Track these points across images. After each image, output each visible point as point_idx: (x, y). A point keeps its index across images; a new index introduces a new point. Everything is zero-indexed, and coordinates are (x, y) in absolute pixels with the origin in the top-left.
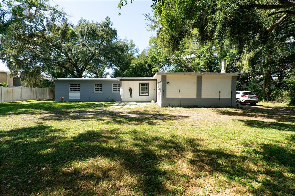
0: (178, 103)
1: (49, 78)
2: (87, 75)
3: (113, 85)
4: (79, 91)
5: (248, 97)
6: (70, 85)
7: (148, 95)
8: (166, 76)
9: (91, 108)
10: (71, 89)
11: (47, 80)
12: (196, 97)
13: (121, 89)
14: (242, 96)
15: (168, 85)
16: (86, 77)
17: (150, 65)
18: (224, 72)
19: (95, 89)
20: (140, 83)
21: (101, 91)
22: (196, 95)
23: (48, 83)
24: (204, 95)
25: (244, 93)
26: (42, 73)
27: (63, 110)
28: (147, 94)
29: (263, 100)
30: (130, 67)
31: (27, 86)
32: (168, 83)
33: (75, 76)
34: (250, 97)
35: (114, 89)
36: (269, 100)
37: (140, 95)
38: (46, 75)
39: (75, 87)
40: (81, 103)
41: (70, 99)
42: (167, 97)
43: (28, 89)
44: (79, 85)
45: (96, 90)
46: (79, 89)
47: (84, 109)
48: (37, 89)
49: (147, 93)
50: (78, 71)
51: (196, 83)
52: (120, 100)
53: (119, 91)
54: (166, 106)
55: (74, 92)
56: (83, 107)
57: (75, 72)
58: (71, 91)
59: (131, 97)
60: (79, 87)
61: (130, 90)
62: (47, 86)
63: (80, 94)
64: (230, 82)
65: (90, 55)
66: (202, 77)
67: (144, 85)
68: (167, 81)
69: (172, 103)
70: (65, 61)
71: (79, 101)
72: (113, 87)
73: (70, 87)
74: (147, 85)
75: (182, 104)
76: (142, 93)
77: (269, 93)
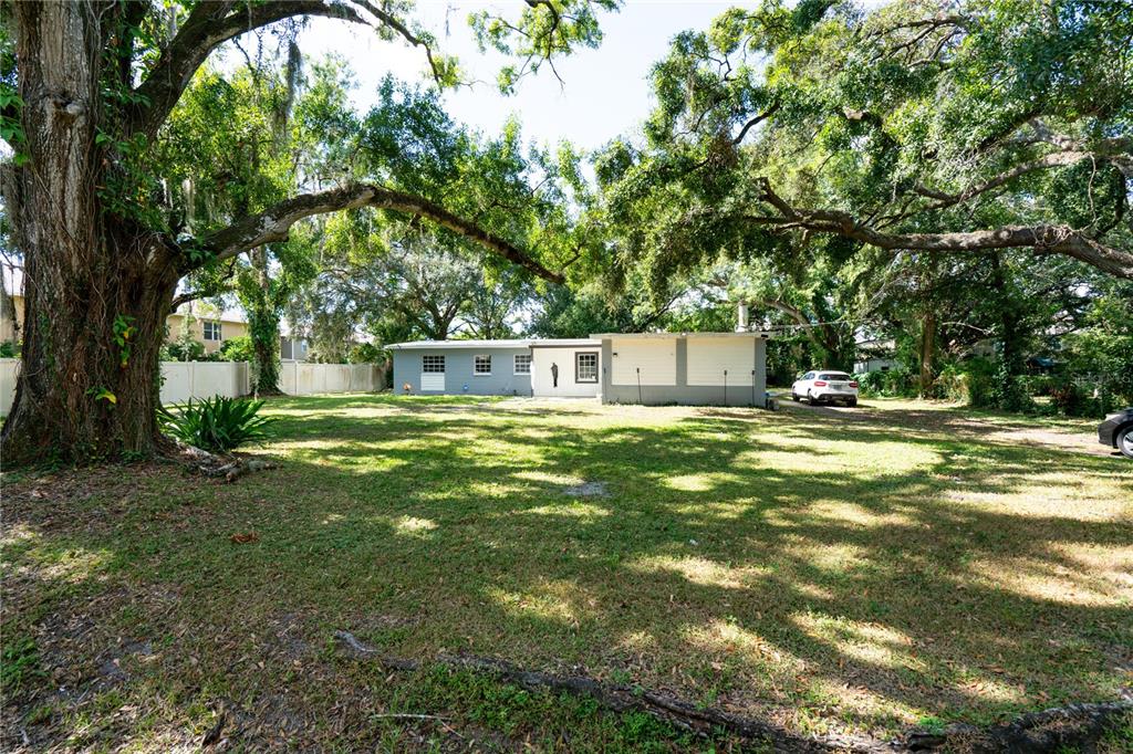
0: (636, 396)
2: (461, 329)
3: (517, 357)
4: (443, 371)
5: (830, 385)
6: (425, 357)
7: (597, 382)
8: (610, 341)
9: (464, 403)
10: (425, 366)
12: (674, 384)
13: (532, 368)
14: (817, 384)
15: (614, 359)
16: (458, 333)
18: (743, 330)
19: (478, 366)
20: (577, 354)
21: (488, 371)
22: (675, 380)
23: (370, 353)
24: (692, 380)
25: (826, 377)
28: (594, 379)
32: (615, 354)
33: (431, 335)
34: (837, 387)
35: (517, 366)
36: (934, 397)
37: (577, 382)
39: (434, 362)
40: (446, 397)
41: (423, 389)
42: (613, 383)
43: (337, 367)
44: (442, 357)
45: (478, 370)
46: (443, 366)
48: (351, 366)
49: (593, 377)
50: (437, 318)
51: (675, 355)
52: (531, 393)
53: (528, 371)
54: (612, 403)
55: (431, 373)
56: (452, 402)
57: (431, 324)
58: (426, 371)
59: (555, 385)
60: (442, 362)
61: (555, 369)
62: (368, 360)
63: (444, 379)
64: (750, 352)
65: (468, 280)
67: (587, 358)
68: (614, 351)
69: (625, 396)
70: (409, 296)
71: (442, 392)
72: (517, 361)
73: (425, 362)
74: (593, 358)
75: (644, 399)
76: (582, 376)
77: (933, 377)
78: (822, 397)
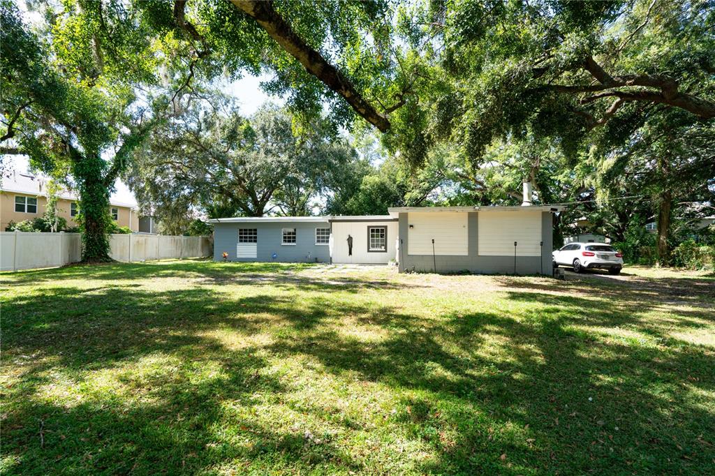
0: (430, 265)
1: (204, 218)
2: (274, 211)
3: (318, 230)
4: (255, 241)
5: (598, 256)
6: (240, 230)
7: (386, 251)
8: (407, 214)
9: (272, 271)
10: (241, 237)
11: (199, 221)
12: (466, 254)
13: (331, 239)
14: (585, 254)
15: (410, 231)
16: (272, 214)
17: (403, 186)
18: (528, 204)
19: (285, 238)
20: (369, 227)
21: (294, 241)
22: (467, 250)
23: (200, 228)
24: (483, 251)
25: (590, 248)
26: (190, 208)
27: (227, 273)
28: (383, 249)
29: (657, 264)
30: (360, 191)
31: (165, 233)
32: (411, 226)
33: (250, 214)
34: (605, 257)
35: (318, 237)
36: (672, 265)
37: (369, 251)
38: (198, 213)
39: (248, 234)
40: (256, 264)
41: (238, 256)
42: (410, 253)
43: (169, 238)
44: (255, 230)
45: (285, 241)
46: (255, 238)
47: (261, 274)
48: (182, 237)
49: (383, 247)
50: (255, 202)
51: (467, 227)
52: (329, 261)
53: (328, 241)
54: (407, 271)
55: (245, 243)
56: (259, 270)
57: (250, 206)
58: (241, 241)
59: (350, 253)
60: (256, 234)
61: (350, 240)
62: (198, 233)
63: (256, 249)
64: (538, 224)
65: (279, 170)
66: (479, 215)
67: (378, 231)
68: (410, 223)
69: (419, 265)
70: (233, 184)
71: (254, 260)
72: (318, 234)
73: (241, 234)
74: (382, 231)
75: (438, 268)
76: (373, 246)
77: (670, 249)
78: (591, 265)
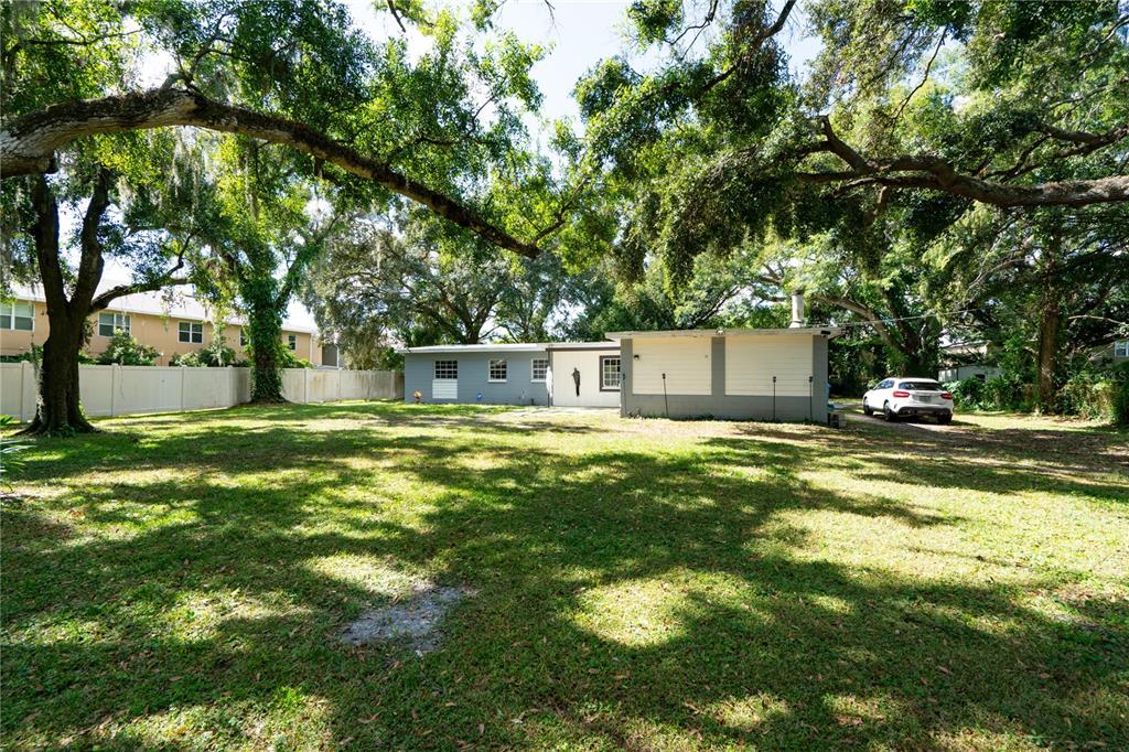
0: (660, 408)
1: (399, 347)
2: (498, 334)
3: (535, 362)
4: (455, 377)
5: (914, 396)
6: (437, 363)
8: (631, 340)
10: (437, 372)
11: (393, 350)
12: (710, 393)
14: (898, 395)
15: (634, 363)
16: (495, 339)
18: (799, 325)
19: (492, 372)
20: (601, 358)
21: (504, 377)
22: (710, 388)
23: (395, 361)
24: (732, 389)
25: (905, 386)
26: (384, 332)
29: (1036, 412)
31: (351, 367)
32: (637, 356)
33: (460, 340)
34: (924, 399)
35: (535, 372)
36: (1057, 412)
37: (601, 390)
38: (392, 339)
39: (447, 368)
40: (449, 406)
41: (434, 397)
42: (634, 392)
43: (353, 373)
44: (457, 362)
45: (492, 377)
46: (455, 372)
48: (370, 373)
50: (469, 325)
51: (710, 357)
54: (631, 416)
55: (443, 380)
58: (438, 377)
59: (578, 393)
60: (455, 367)
61: (576, 375)
62: (391, 367)
63: (456, 387)
64: (806, 352)
66: (727, 338)
67: (613, 362)
68: (635, 353)
69: (647, 407)
72: (535, 366)
73: (437, 367)
75: (671, 412)
76: (607, 384)
78: (903, 410)
